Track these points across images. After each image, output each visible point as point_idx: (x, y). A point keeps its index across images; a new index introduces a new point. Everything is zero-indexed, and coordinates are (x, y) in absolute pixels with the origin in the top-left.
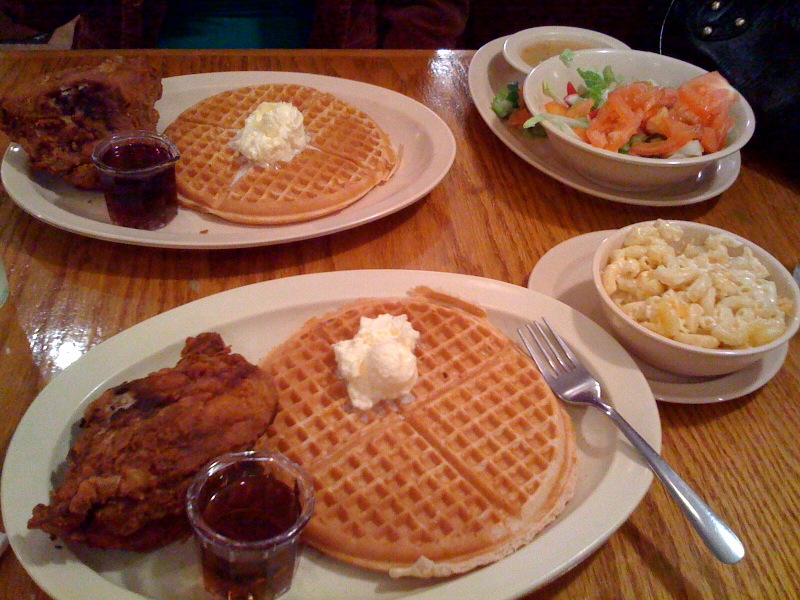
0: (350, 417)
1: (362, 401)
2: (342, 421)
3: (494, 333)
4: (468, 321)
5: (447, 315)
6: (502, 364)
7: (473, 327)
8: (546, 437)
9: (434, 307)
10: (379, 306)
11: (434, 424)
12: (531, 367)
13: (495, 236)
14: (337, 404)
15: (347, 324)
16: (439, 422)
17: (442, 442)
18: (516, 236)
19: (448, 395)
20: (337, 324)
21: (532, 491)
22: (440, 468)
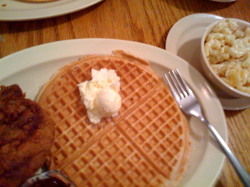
0: (89, 127)
1: (95, 120)
2: (86, 130)
3: (153, 76)
4: (142, 70)
5: (132, 66)
6: (157, 93)
7: (144, 73)
8: (178, 134)
9: (126, 61)
10: (99, 61)
11: (129, 129)
12: (170, 94)
13: (148, 12)
14: (82, 119)
15: (84, 71)
16: (131, 127)
17: (133, 139)
18: (157, 12)
19: (134, 112)
20: (79, 70)
21: (174, 164)
22: (133, 154)
